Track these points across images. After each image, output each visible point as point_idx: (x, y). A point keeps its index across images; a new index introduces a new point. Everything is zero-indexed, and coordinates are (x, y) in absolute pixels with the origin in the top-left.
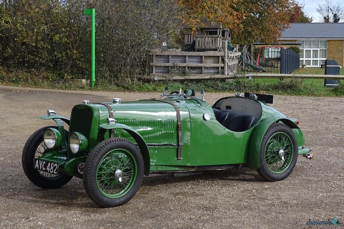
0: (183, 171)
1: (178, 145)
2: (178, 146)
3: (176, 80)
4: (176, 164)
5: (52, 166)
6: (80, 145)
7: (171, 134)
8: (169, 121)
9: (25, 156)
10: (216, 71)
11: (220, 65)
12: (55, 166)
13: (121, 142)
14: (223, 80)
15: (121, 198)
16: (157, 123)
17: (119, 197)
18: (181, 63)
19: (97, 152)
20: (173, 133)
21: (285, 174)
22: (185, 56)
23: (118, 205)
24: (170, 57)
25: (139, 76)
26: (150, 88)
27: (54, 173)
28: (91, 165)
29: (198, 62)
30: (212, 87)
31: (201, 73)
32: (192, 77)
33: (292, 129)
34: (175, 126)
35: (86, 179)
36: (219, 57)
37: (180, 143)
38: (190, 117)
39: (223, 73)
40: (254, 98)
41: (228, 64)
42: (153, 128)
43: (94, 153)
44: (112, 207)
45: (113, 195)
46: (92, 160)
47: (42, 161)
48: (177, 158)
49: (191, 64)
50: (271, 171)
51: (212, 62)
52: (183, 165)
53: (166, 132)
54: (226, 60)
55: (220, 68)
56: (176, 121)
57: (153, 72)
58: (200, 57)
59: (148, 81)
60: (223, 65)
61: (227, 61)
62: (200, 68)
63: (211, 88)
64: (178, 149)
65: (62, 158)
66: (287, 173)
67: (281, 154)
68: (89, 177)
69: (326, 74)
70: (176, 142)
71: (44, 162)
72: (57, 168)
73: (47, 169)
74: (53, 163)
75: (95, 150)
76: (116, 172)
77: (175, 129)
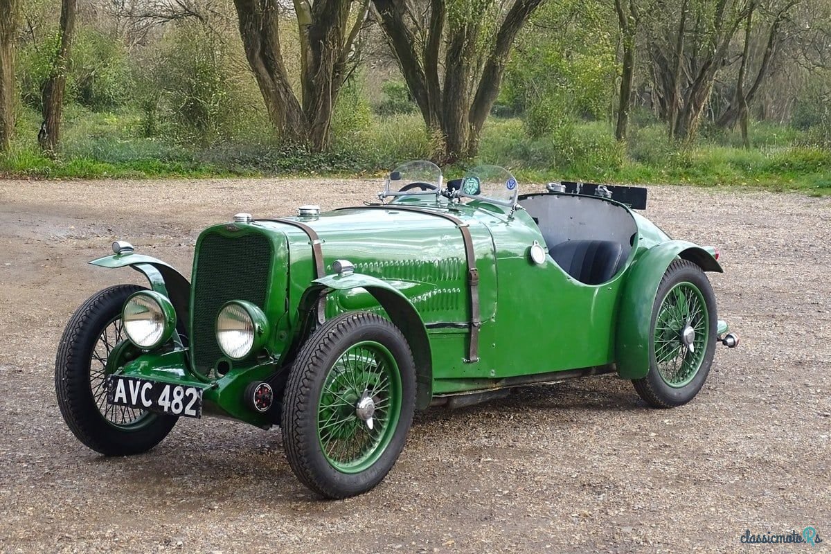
0: (474, 392)
1: (470, 324)
2: (470, 328)
4: (464, 375)
5: (179, 393)
6: (257, 335)
7: (452, 297)
8: (449, 262)
9: (66, 368)
12: (187, 394)
13: (372, 323)
15: (368, 472)
16: (421, 267)
17: (364, 470)
19: (321, 351)
20: (457, 293)
21: (693, 389)
23: (363, 490)
27: (186, 413)
28: (308, 389)
33: (706, 273)
34: (463, 275)
35: (295, 426)
37: (475, 320)
38: (494, 252)
40: (605, 196)
42: (413, 282)
43: (314, 354)
44: (350, 497)
45: (350, 465)
46: (308, 374)
47: (138, 383)
48: (468, 357)
50: (665, 380)
52: (480, 375)
53: (443, 293)
56: (463, 261)
64: (468, 335)
66: (697, 385)
67: (689, 338)
68: (303, 422)
70: (465, 318)
71: (148, 385)
72: (195, 398)
73: (160, 402)
74: (178, 385)
75: (312, 348)
76: (360, 402)
77: (462, 282)
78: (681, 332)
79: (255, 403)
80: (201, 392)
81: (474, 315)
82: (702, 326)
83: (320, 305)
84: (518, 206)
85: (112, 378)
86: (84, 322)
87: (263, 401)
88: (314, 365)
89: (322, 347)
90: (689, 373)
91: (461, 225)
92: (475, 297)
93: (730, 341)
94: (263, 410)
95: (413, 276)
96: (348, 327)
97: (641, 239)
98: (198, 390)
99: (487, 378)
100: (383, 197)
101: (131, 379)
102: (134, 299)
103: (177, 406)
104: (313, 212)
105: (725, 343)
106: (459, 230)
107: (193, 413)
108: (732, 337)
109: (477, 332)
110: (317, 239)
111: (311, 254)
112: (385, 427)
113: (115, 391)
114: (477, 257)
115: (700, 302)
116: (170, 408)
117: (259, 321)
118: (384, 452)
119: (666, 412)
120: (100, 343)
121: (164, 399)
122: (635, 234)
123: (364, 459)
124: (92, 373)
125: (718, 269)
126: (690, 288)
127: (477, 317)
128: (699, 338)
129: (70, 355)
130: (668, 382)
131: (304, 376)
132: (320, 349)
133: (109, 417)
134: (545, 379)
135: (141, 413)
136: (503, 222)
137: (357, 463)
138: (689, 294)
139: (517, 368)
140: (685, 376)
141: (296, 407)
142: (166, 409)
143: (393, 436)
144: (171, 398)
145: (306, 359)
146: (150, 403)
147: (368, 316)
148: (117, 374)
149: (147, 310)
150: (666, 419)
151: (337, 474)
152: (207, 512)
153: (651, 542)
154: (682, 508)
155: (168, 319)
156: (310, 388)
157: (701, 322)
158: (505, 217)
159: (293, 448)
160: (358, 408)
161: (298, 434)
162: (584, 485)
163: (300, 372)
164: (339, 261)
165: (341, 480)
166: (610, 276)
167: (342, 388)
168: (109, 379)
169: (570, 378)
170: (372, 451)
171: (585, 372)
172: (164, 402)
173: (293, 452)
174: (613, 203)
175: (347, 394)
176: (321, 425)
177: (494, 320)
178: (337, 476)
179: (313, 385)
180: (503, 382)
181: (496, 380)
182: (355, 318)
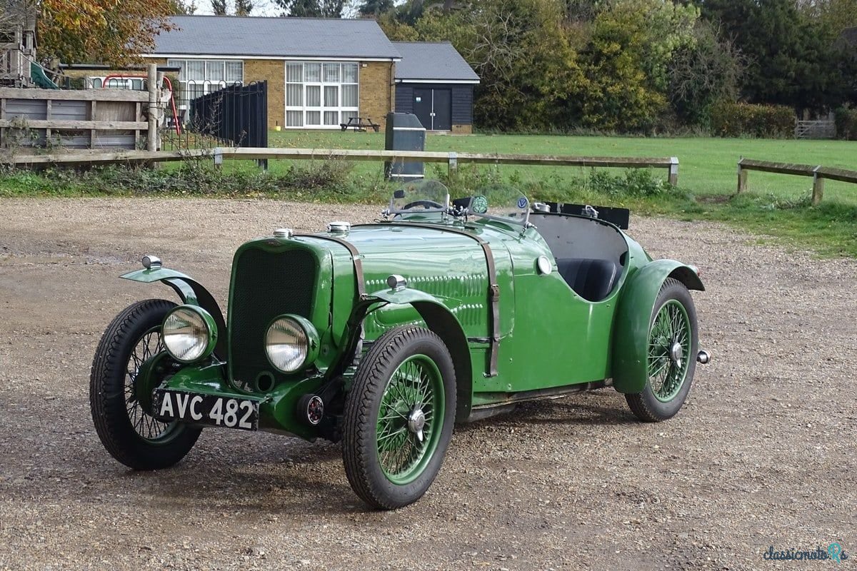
0: (489, 406)
1: (491, 339)
2: (491, 343)
3: (23, 164)
4: (484, 389)
5: (232, 406)
7: (476, 313)
8: (473, 279)
9: (103, 382)
10: (127, 140)
11: (139, 124)
12: (242, 406)
13: (423, 337)
14: (148, 164)
15: (416, 483)
16: (449, 284)
17: (412, 482)
18: (33, 119)
20: (480, 308)
21: (678, 403)
22: (46, 101)
23: (412, 501)
24: (4, 103)
27: (240, 426)
28: (370, 402)
29: (78, 117)
30: (126, 183)
31: (89, 146)
32: (65, 158)
33: (690, 291)
34: (485, 292)
35: (357, 437)
36: (135, 103)
37: (496, 335)
38: (513, 269)
39: (146, 147)
40: (593, 216)
41: (157, 121)
45: (399, 477)
47: (187, 396)
48: (488, 371)
49: (62, 122)
50: (655, 394)
51: (116, 118)
52: (499, 389)
53: (467, 308)
54: (155, 112)
55: (138, 133)
56: (484, 277)
58: (84, 105)
60: (145, 126)
61: (156, 115)
62: (85, 133)
63: (121, 184)
64: (489, 351)
65: (212, 384)
67: (677, 354)
69: (389, 146)
70: (486, 334)
71: (198, 399)
72: (250, 411)
73: (212, 415)
74: (232, 398)
75: (372, 361)
76: (412, 415)
77: (485, 296)
78: (670, 348)
79: (309, 416)
80: (258, 405)
81: (495, 330)
82: (686, 342)
84: (530, 224)
86: (119, 337)
87: (316, 414)
88: (375, 377)
89: (382, 360)
90: (674, 388)
91: (483, 242)
92: (496, 313)
93: (703, 357)
94: (315, 422)
95: (442, 292)
96: (404, 341)
97: (631, 257)
98: (254, 403)
99: (504, 392)
100: (388, 215)
101: (178, 392)
102: (176, 312)
104: (343, 228)
106: (481, 247)
107: (249, 425)
108: (704, 353)
109: (497, 346)
110: (358, 254)
111: (352, 269)
112: (429, 439)
113: (161, 404)
114: (497, 273)
115: (684, 320)
116: (222, 421)
117: (312, 334)
118: (429, 463)
119: (657, 425)
121: (216, 412)
122: (625, 253)
123: (410, 470)
124: (125, 388)
125: (700, 287)
126: (676, 306)
127: (497, 333)
128: (684, 354)
130: (657, 396)
131: (366, 389)
132: (380, 362)
134: (549, 394)
136: (515, 239)
137: (404, 474)
139: (529, 382)
140: (670, 391)
141: (358, 419)
142: (218, 422)
144: (224, 411)
145: (367, 371)
146: (200, 416)
147: (420, 330)
148: (161, 387)
149: (189, 325)
150: (660, 432)
152: (269, 523)
153: (714, 547)
154: (723, 515)
155: (211, 333)
157: (685, 338)
158: (516, 234)
159: (353, 460)
160: (411, 420)
161: (360, 445)
162: (619, 495)
163: (362, 385)
164: (394, 275)
165: (394, 490)
166: (608, 293)
167: (394, 401)
168: (155, 393)
169: (570, 393)
170: (418, 462)
171: (582, 387)
172: (216, 415)
174: (602, 223)
175: (398, 406)
177: (511, 336)
178: (391, 488)
179: (374, 398)
180: (515, 396)
181: (510, 394)
182: (409, 332)
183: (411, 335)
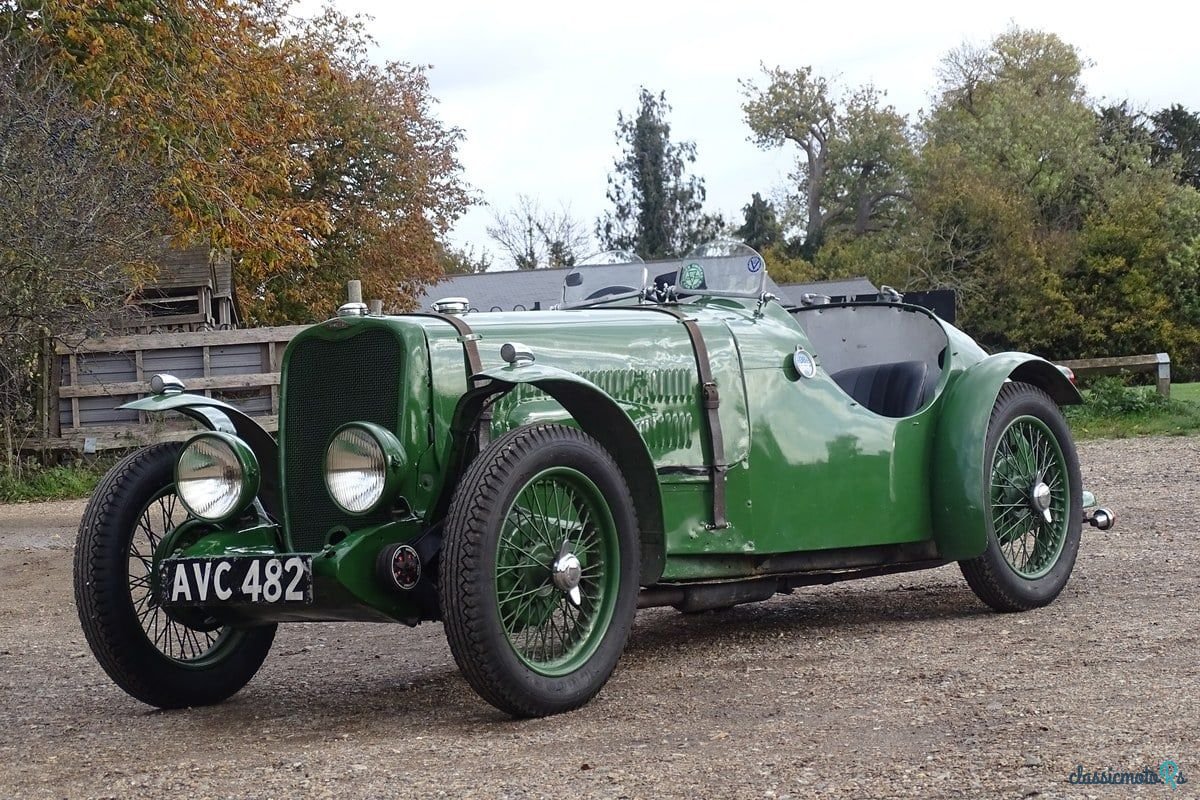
0: (724, 581)
1: (712, 469)
2: (712, 474)
5: (274, 570)
7: (681, 427)
8: (672, 373)
9: (91, 566)
12: (288, 568)
13: (568, 438)
15: (578, 674)
17: (571, 674)
19: (494, 477)
20: (687, 419)
21: (1055, 581)
22: (201, 348)
23: (572, 704)
24: (139, 357)
25: (25, 443)
26: (75, 481)
28: (478, 535)
29: (249, 369)
34: (695, 394)
37: (718, 462)
40: (894, 300)
43: (482, 482)
46: (477, 511)
47: (209, 565)
48: (711, 520)
49: (226, 378)
50: (1013, 567)
52: (733, 550)
53: (666, 420)
57: (72, 423)
58: (258, 350)
59: (61, 457)
62: (261, 393)
64: (710, 485)
67: (1042, 501)
68: (473, 586)
70: (702, 459)
71: (225, 566)
72: (300, 573)
73: (245, 589)
74: (273, 558)
75: (479, 473)
76: (557, 563)
77: (694, 403)
78: (1029, 491)
79: (395, 576)
80: (310, 561)
81: (716, 455)
82: (1059, 486)
83: (481, 435)
84: (769, 295)
85: (166, 565)
86: (115, 495)
87: (407, 573)
88: (485, 497)
89: (495, 471)
90: (1047, 558)
91: (686, 319)
92: (715, 426)
93: (1101, 519)
94: (407, 587)
96: (532, 442)
97: (955, 354)
98: (303, 559)
99: (742, 555)
101: (196, 561)
103: (272, 590)
104: (460, 307)
105: (1094, 522)
106: (683, 325)
107: (299, 596)
108: (1104, 513)
109: (722, 481)
110: (470, 334)
112: (598, 607)
113: (173, 583)
115: (1053, 450)
116: (261, 595)
117: (392, 450)
118: (600, 644)
120: (139, 532)
121: (251, 583)
122: (944, 350)
123: (568, 657)
124: (131, 579)
125: (1078, 402)
126: (1036, 427)
127: (720, 458)
128: (1057, 505)
129: (96, 545)
130: (1017, 571)
131: (470, 516)
132: (492, 473)
133: (160, 647)
135: (209, 645)
136: (747, 318)
137: (559, 662)
138: (1035, 438)
139: (787, 540)
140: (1040, 564)
141: (461, 565)
142: (255, 598)
143: (612, 622)
144: (263, 579)
145: (472, 489)
146: (229, 592)
148: (174, 557)
149: (214, 462)
151: (530, 674)
155: (247, 470)
156: (481, 533)
157: (1057, 480)
158: (750, 313)
159: (459, 632)
160: (556, 571)
161: (467, 606)
162: (914, 678)
163: (463, 511)
165: (538, 684)
166: (915, 407)
167: (528, 544)
168: (162, 566)
170: (582, 643)
172: (251, 587)
173: (461, 636)
174: (907, 309)
175: (535, 554)
176: (502, 597)
177: (746, 464)
178: (532, 679)
179: (485, 528)
180: (766, 565)
182: (541, 429)
183: (544, 433)
